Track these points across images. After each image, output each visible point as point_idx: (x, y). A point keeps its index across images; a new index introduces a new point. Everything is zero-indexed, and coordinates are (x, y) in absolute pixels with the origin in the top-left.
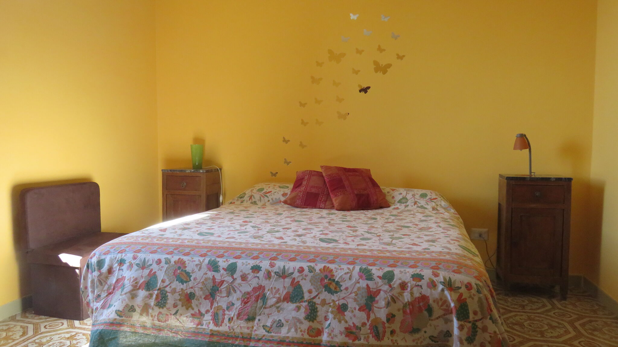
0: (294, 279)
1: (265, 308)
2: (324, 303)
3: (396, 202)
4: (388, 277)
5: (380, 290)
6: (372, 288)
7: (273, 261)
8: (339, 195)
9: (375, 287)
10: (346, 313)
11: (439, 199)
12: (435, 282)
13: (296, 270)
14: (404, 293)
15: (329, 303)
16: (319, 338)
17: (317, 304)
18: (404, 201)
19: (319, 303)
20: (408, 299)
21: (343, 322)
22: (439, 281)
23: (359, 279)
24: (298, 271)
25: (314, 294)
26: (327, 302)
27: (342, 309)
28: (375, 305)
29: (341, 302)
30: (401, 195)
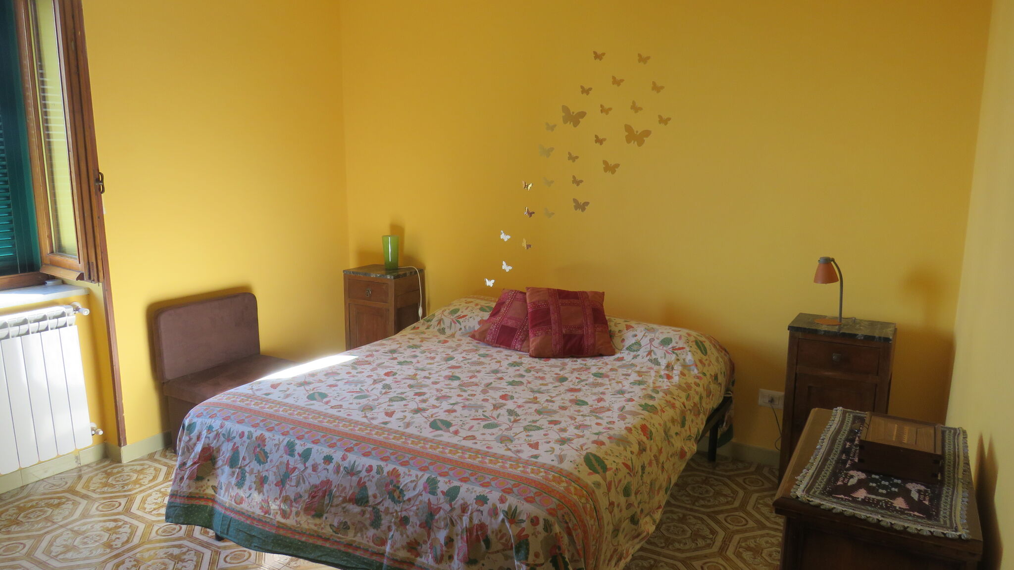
0: (361, 478)
1: (331, 506)
2: (387, 510)
3: (625, 349)
4: (452, 494)
5: (441, 508)
6: (434, 505)
7: (346, 453)
8: (540, 334)
9: (436, 503)
10: (407, 527)
11: (688, 349)
12: (498, 510)
13: (365, 469)
14: (463, 516)
15: (392, 513)
16: (383, 548)
17: (381, 511)
18: (635, 347)
19: (383, 511)
20: (466, 525)
21: (405, 536)
22: (503, 509)
23: (423, 491)
24: (366, 470)
25: (379, 500)
26: (391, 511)
27: (404, 521)
28: (435, 524)
29: (404, 514)
30: (635, 338)
